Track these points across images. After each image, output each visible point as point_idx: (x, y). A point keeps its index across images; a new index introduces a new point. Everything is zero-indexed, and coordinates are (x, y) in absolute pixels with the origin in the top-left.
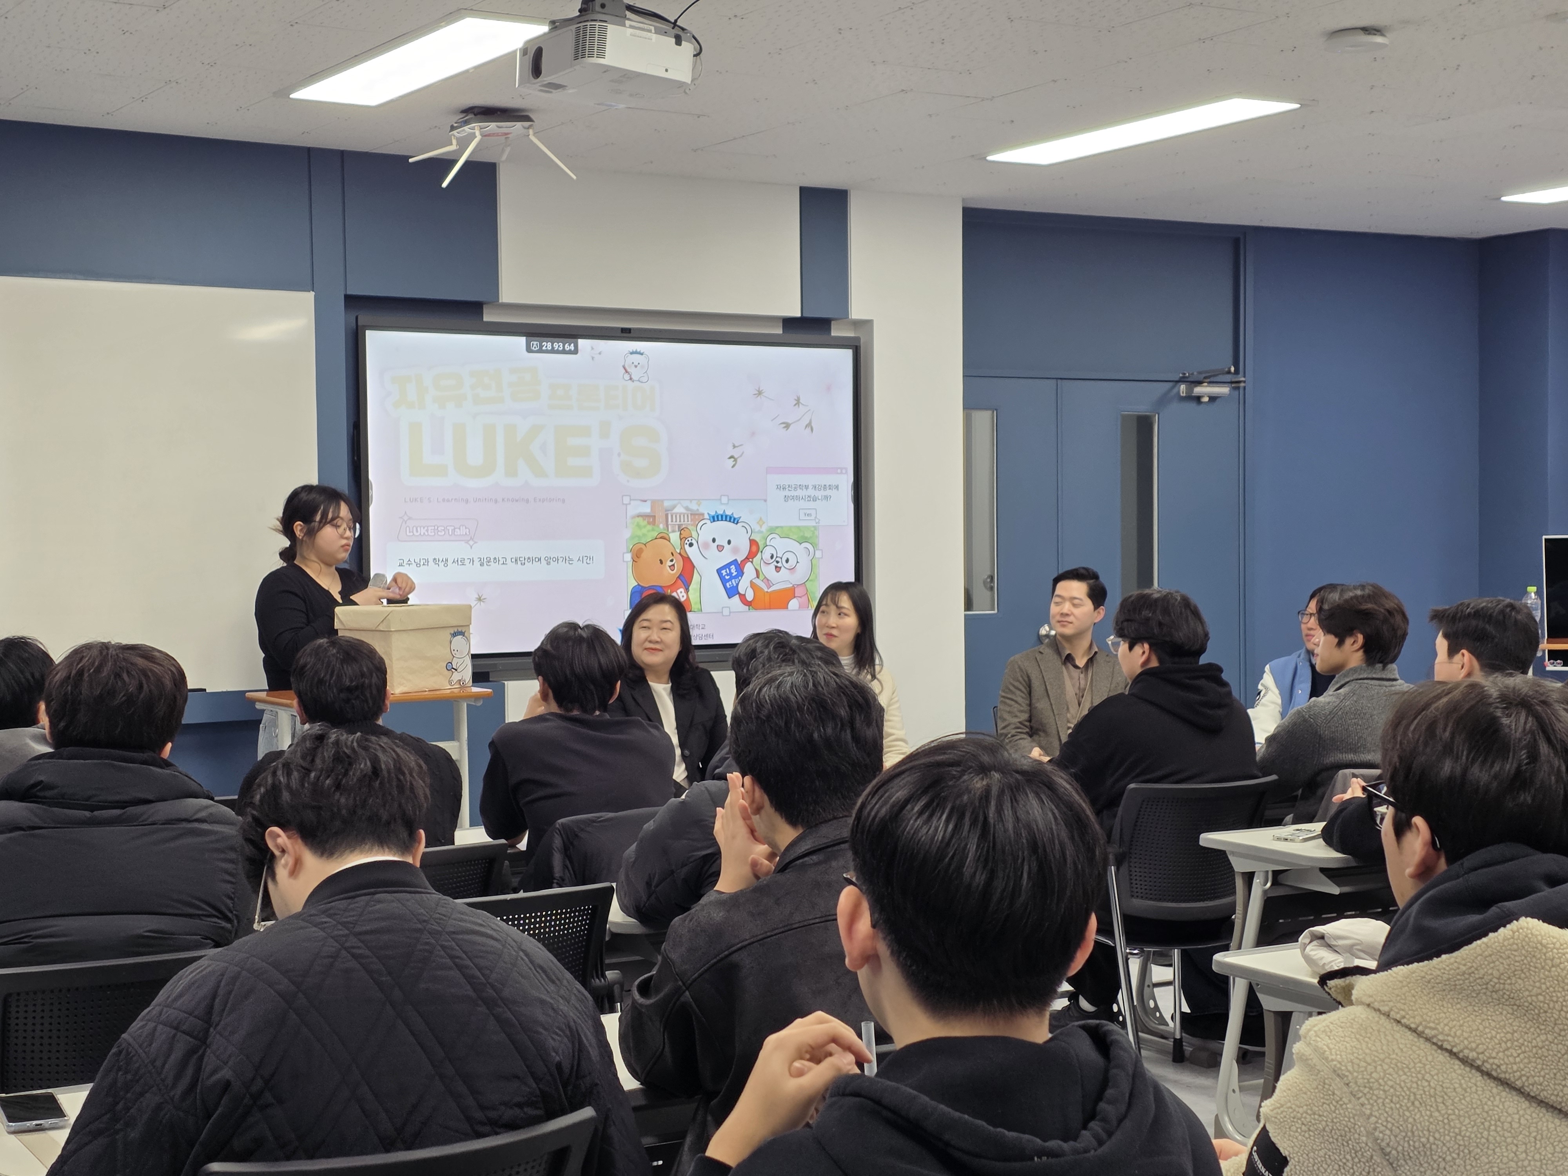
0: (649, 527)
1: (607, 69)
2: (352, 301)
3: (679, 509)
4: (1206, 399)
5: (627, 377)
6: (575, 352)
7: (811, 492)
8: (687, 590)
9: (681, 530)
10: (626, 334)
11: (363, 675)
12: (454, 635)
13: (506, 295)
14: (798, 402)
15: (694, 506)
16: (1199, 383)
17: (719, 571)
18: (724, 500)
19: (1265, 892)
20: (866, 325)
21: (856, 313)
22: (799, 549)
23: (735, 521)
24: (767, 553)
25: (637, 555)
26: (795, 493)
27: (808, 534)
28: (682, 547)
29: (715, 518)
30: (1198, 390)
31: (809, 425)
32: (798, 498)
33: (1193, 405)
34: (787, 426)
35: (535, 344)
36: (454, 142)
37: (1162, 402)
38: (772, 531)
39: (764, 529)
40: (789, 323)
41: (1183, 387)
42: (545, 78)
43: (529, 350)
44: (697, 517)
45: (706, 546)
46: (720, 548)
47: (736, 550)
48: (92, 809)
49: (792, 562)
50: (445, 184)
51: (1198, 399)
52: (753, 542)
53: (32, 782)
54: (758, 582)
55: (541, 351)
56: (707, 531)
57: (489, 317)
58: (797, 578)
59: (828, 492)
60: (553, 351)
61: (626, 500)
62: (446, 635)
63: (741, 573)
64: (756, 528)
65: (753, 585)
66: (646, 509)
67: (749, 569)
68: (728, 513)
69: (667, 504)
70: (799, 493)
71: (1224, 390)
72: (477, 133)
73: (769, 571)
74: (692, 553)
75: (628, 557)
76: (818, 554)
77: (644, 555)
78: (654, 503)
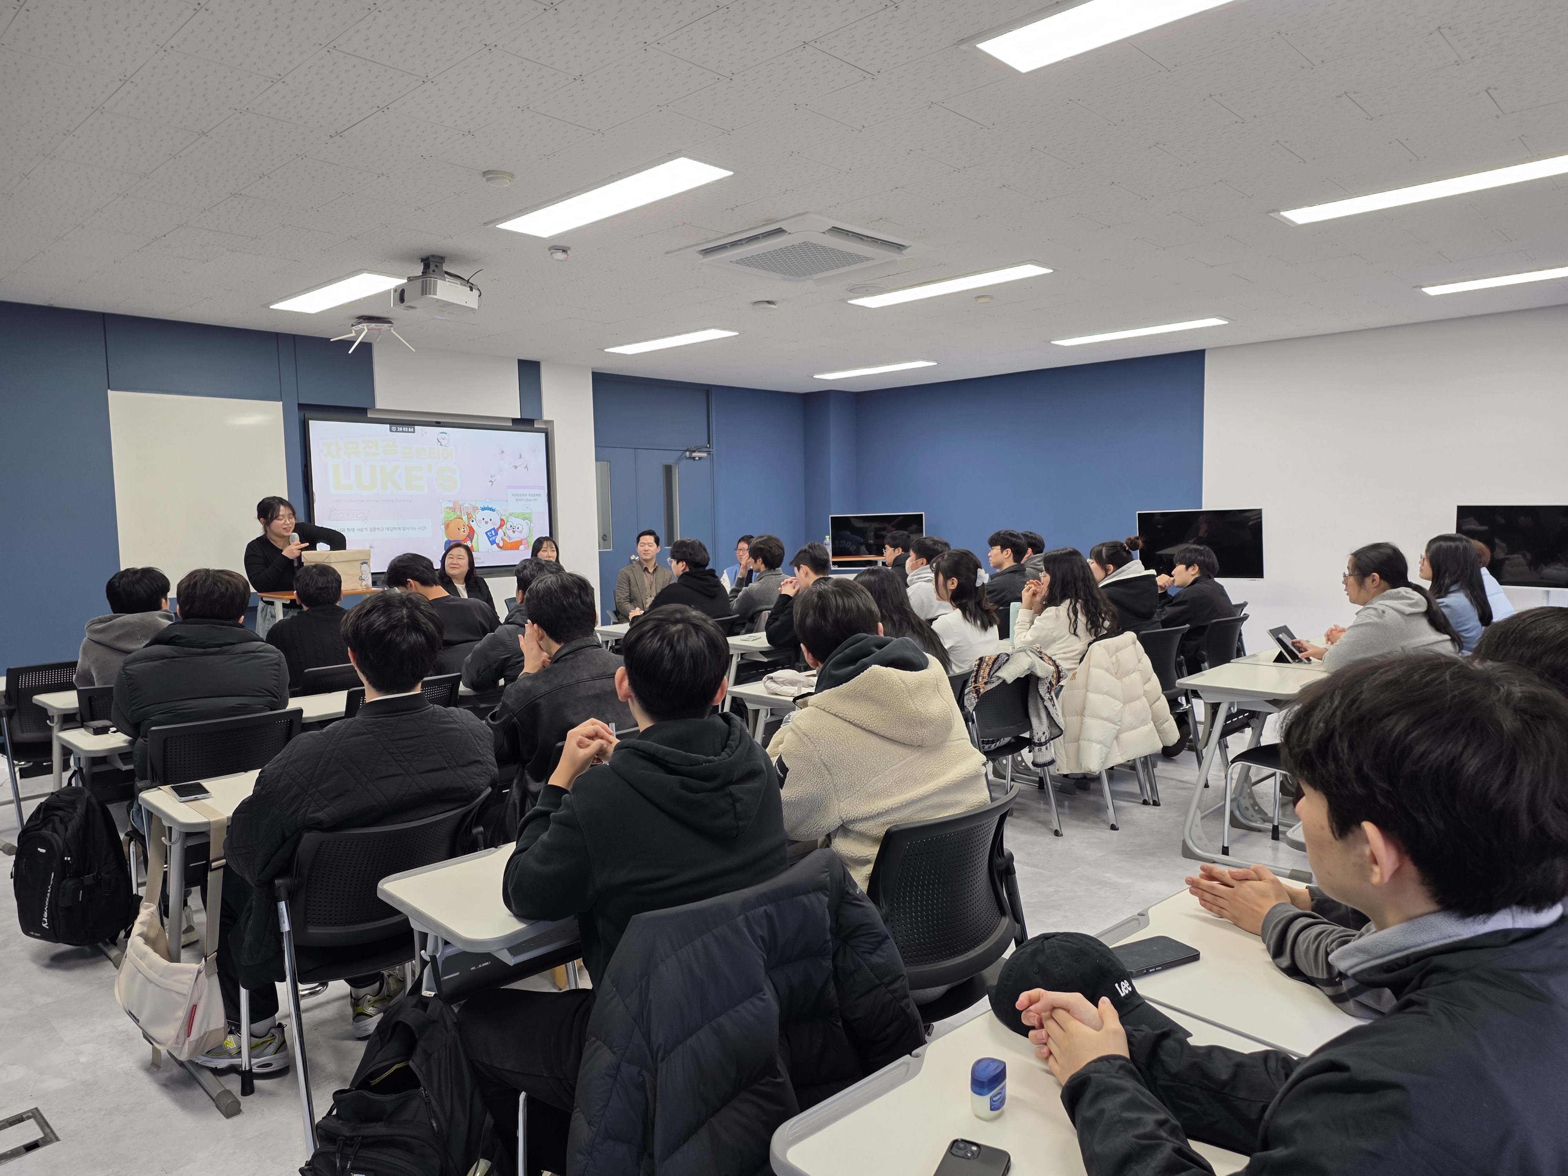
0: (453, 513)
1: (438, 300)
2: (301, 406)
3: (466, 505)
4: (697, 458)
5: (439, 444)
6: (414, 432)
7: (528, 497)
8: (472, 542)
9: (468, 515)
10: (438, 424)
11: (328, 582)
12: (362, 564)
13: (378, 406)
14: (521, 456)
15: (474, 504)
16: (694, 451)
17: (486, 533)
18: (488, 501)
19: (738, 662)
20: (551, 422)
21: (546, 417)
22: (524, 523)
23: (493, 510)
24: (508, 525)
25: (447, 526)
26: (520, 498)
27: (527, 516)
28: (469, 522)
29: (483, 509)
30: (694, 454)
31: (526, 467)
32: (522, 500)
33: (692, 461)
34: (516, 467)
35: (394, 428)
36: (354, 332)
37: (680, 459)
38: (511, 515)
39: (507, 514)
40: (515, 421)
41: (688, 453)
42: (406, 303)
43: (391, 431)
44: (475, 509)
45: (480, 521)
46: (486, 523)
47: (494, 524)
48: (204, 648)
49: (520, 529)
50: (350, 352)
51: (694, 458)
52: (502, 520)
53: (172, 635)
54: (505, 538)
55: (397, 431)
56: (480, 515)
57: (370, 415)
58: (523, 535)
59: (536, 497)
60: (403, 431)
61: (441, 501)
62: (358, 563)
63: (497, 534)
64: (503, 513)
65: (502, 539)
66: (451, 505)
67: (500, 532)
68: (490, 507)
69: (460, 503)
70: (523, 497)
71: (705, 455)
72: (366, 328)
73: (510, 533)
74: (473, 525)
75: (443, 527)
76: (532, 525)
77: (450, 526)
78: (454, 503)
